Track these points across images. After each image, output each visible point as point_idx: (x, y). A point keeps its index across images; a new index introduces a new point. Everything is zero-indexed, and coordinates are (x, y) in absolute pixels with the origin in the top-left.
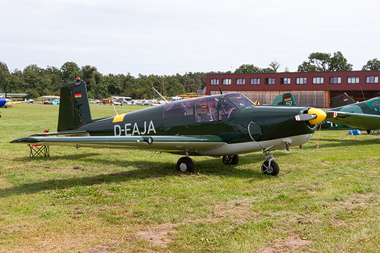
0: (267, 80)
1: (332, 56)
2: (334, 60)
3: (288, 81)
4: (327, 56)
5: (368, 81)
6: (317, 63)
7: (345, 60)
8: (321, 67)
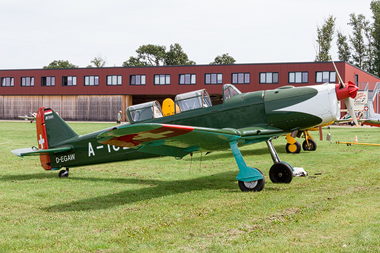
0: (44, 79)
1: (168, 50)
2: (171, 55)
3: (72, 81)
4: (160, 49)
5: (182, 82)
6: (150, 60)
7: (185, 57)
8: (154, 64)
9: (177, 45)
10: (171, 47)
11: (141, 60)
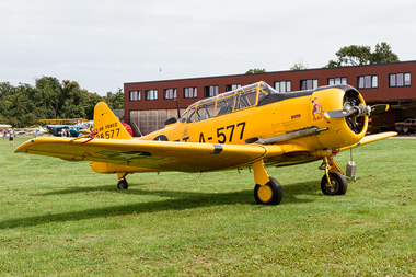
0: (207, 89)
1: (373, 51)
4: (364, 50)
6: (353, 63)
7: (395, 57)
9: (384, 44)
10: (377, 46)
11: (343, 64)
